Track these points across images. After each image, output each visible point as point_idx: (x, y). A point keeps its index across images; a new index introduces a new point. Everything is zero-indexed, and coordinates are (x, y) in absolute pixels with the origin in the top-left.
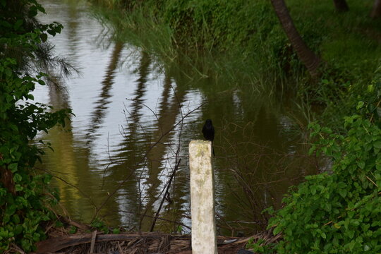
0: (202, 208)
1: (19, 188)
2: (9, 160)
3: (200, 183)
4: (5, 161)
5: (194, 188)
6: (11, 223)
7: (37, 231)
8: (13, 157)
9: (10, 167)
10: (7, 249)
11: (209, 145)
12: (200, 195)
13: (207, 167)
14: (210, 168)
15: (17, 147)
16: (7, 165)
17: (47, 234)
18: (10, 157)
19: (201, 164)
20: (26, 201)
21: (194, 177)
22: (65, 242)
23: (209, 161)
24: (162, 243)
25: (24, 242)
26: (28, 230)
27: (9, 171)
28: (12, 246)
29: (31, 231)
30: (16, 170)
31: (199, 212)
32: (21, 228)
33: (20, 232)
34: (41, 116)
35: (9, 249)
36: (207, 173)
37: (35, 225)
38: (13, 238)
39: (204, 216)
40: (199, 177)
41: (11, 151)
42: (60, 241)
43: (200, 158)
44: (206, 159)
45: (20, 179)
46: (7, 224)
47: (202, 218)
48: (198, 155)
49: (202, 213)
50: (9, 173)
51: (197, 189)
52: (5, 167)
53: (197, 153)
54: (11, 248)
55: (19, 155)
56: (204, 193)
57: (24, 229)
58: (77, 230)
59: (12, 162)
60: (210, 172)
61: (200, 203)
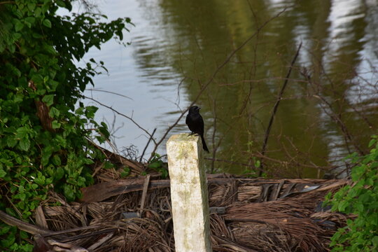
0: (189, 230)
1: (56, 124)
2: (43, 92)
3: (185, 195)
4: (38, 93)
5: (176, 203)
6: (52, 166)
7: (82, 175)
8: (48, 87)
9: (44, 99)
10: (44, 198)
11: (194, 142)
12: (185, 213)
13: (194, 173)
14: (197, 175)
15: (54, 74)
16: (41, 97)
17: (95, 177)
18: (45, 88)
19: (184, 169)
20: (64, 141)
21: (175, 187)
22: (113, 189)
23: (195, 165)
24: (227, 191)
25: (67, 189)
26: (72, 173)
27: (44, 104)
28: (51, 195)
29: (75, 175)
30: (52, 102)
31: (186, 236)
32: (63, 172)
33: (61, 177)
34: (94, 27)
35: (46, 199)
36: (194, 182)
37: (79, 168)
38: (52, 185)
39: (192, 241)
40: (182, 188)
41: (45, 80)
42: (108, 187)
43: (183, 161)
44: (191, 162)
45: (58, 114)
46: (47, 166)
47: (190, 245)
48: (180, 157)
49: (190, 237)
50: (45, 106)
51: (181, 204)
52: (38, 99)
53: (178, 155)
54: (50, 197)
55: (55, 84)
56: (191, 209)
57: (66, 172)
58: (131, 171)
59: (47, 93)
60: (198, 180)
61: (186, 224)
